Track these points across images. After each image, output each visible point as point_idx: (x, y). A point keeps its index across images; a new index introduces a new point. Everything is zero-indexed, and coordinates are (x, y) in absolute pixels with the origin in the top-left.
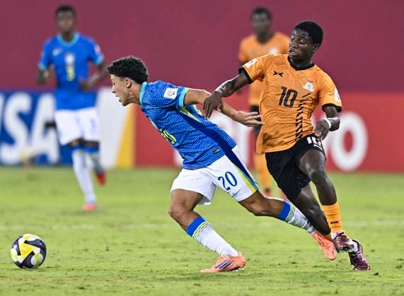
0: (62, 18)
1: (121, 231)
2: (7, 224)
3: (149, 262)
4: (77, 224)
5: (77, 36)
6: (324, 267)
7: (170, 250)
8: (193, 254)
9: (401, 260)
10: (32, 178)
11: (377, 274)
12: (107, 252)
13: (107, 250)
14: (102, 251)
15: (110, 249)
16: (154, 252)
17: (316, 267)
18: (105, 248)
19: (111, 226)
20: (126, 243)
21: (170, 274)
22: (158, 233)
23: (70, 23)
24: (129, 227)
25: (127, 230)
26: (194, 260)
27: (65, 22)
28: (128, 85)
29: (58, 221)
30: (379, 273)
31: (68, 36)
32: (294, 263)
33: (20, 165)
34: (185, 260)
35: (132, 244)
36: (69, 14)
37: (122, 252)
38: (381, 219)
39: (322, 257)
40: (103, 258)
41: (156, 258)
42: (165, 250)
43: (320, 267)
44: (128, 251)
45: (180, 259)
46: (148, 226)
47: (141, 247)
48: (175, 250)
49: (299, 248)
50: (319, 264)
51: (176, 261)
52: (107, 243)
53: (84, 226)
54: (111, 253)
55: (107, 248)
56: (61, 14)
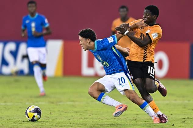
0: (30, 7)
1: (57, 105)
2: (5, 102)
3: (69, 119)
4: (37, 102)
5: (37, 15)
6: (149, 122)
7: (79, 114)
8: (90, 116)
9: (184, 119)
10: (16, 81)
11: (173, 125)
12: (50, 115)
13: (51, 114)
14: (48, 114)
15: (52, 113)
16: (72, 115)
17: (146, 122)
18: (50, 113)
19: (53, 103)
20: (59, 111)
21: (79, 125)
22: (73, 106)
23: (34, 8)
24: (60, 103)
25: (60, 105)
26: (90, 119)
27: (32, 8)
28: (89, 42)
29: (28, 100)
30: (174, 124)
31: (33, 15)
32: (136, 120)
33: (11, 75)
34: (86, 119)
35: (62, 111)
36: (34, 5)
37: (57, 115)
38: (175, 100)
39: (148, 117)
40: (48, 117)
41: (73, 117)
42: (77, 114)
43: (147, 122)
44: (60, 114)
45: (84, 118)
46: (69, 103)
47: (66, 113)
48: (82, 114)
49: (138, 113)
50: (147, 120)
51: (82, 119)
52: (50, 111)
53: (40, 103)
54: (52, 115)
55: (51, 113)
56: (30, 5)
